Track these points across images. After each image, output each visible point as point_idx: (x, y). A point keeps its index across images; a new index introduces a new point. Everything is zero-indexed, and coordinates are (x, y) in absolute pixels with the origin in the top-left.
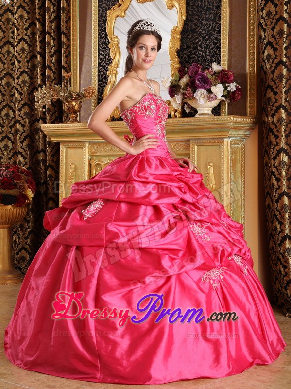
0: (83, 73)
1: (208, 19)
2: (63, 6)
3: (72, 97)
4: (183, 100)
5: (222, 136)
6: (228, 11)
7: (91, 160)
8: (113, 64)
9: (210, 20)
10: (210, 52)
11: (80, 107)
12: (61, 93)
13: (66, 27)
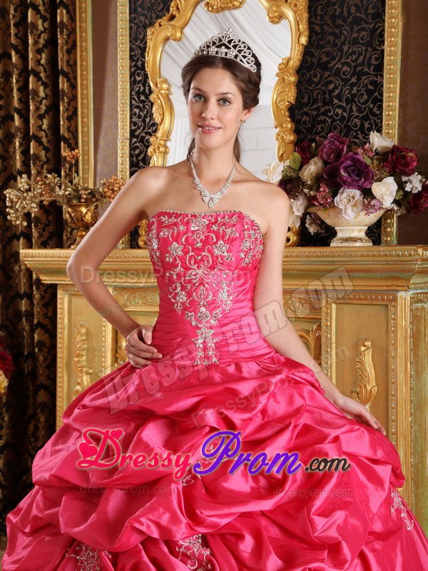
0: (101, 151)
1: (356, 42)
2: (62, 21)
3: (79, 198)
4: (306, 208)
5: (394, 288)
6: (400, 24)
8: (159, 134)
9: (360, 44)
10: (359, 110)
11: (95, 217)
12: (57, 189)
13: (68, 62)
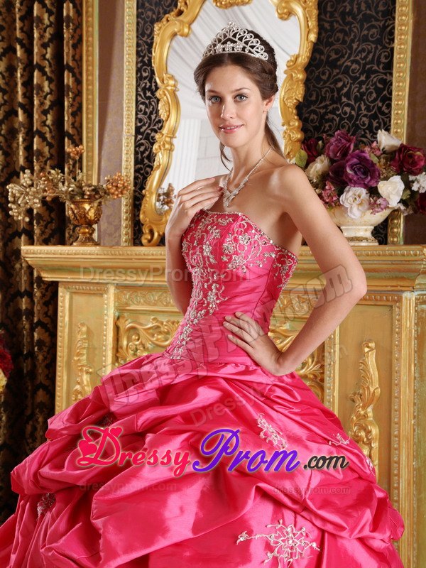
0: (105, 148)
1: (365, 39)
2: (68, 16)
3: (83, 194)
5: (399, 288)
7: (118, 318)
8: (165, 131)
9: (369, 41)
10: (368, 109)
11: (98, 214)
12: (60, 184)
13: (73, 56)
